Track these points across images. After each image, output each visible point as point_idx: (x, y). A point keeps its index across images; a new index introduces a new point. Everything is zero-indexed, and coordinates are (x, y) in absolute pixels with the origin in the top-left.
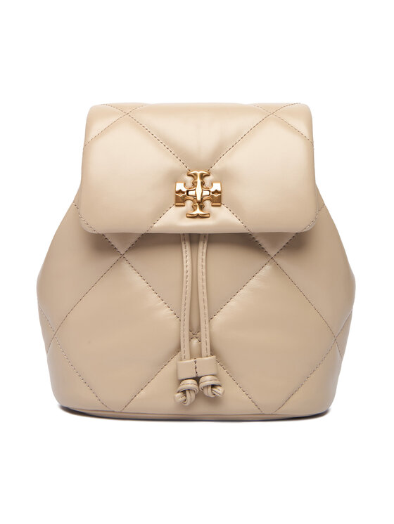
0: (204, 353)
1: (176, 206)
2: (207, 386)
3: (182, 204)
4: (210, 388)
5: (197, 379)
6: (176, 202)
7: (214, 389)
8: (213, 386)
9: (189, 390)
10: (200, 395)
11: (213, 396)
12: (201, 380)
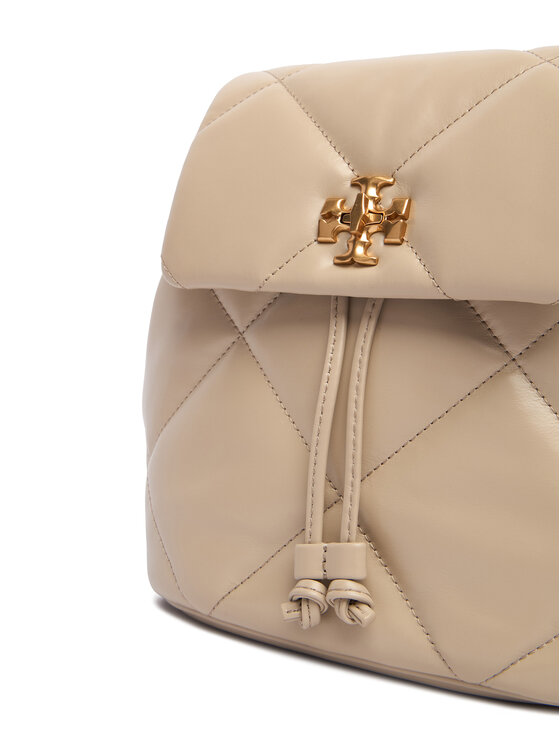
0: (345, 533)
1: (320, 243)
2: (340, 600)
3: (330, 239)
4: (344, 606)
5: (326, 582)
6: (319, 236)
7: (354, 609)
8: (352, 602)
9: (307, 600)
10: (328, 614)
11: (349, 622)
12: (333, 585)
